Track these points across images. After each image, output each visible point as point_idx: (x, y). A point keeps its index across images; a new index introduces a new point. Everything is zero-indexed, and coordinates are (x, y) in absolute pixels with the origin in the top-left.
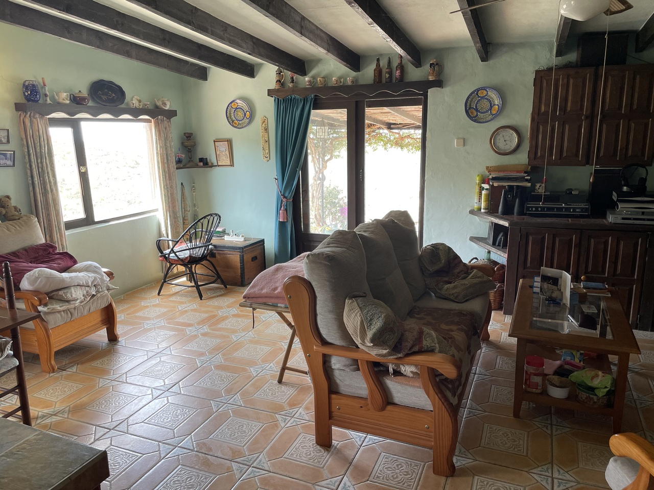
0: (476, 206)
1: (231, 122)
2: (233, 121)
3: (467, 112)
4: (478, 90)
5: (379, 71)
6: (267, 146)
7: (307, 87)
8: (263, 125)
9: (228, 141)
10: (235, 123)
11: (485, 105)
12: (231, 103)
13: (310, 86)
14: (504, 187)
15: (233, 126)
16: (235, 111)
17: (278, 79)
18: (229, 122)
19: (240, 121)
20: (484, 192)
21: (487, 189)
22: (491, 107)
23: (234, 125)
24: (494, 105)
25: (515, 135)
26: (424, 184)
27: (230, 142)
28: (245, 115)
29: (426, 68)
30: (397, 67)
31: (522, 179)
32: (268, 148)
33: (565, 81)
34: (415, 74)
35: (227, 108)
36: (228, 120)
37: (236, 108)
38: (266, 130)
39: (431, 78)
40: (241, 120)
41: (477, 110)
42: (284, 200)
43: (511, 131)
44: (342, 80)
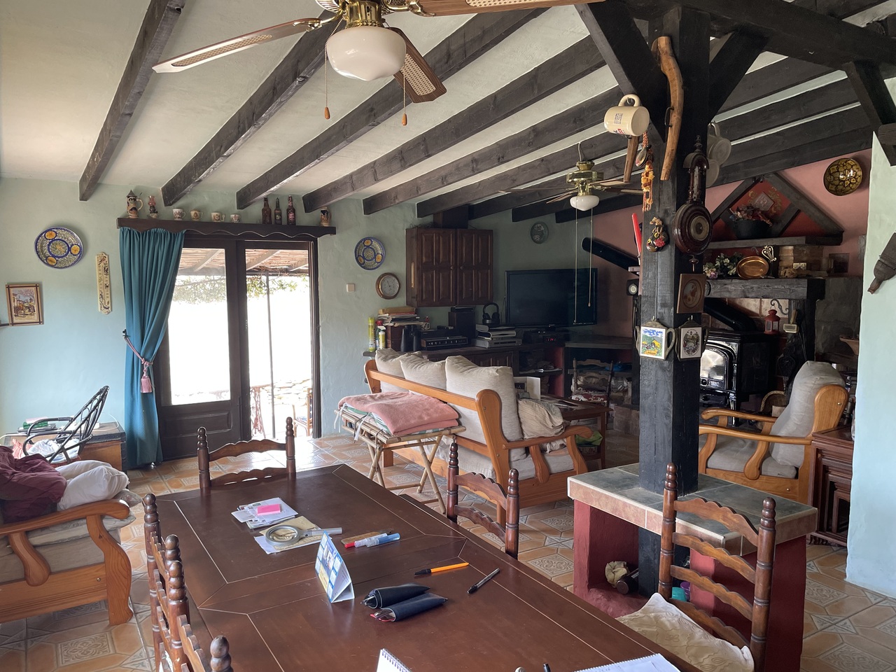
0: (371, 348)
1: (45, 259)
2: (47, 258)
3: (357, 259)
4: (364, 240)
5: (266, 211)
6: (109, 292)
7: (177, 219)
8: (102, 264)
9: (36, 286)
10: (51, 261)
11: (370, 254)
12: (46, 232)
13: (180, 220)
14: (403, 327)
15: (48, 264)
16: (50, 243)
17: (132, 206)
18: (41, 259)
19: (59, 257)
20: (381, 334)
21: (383, 331)
22: (375, 256)
23: (50, 263)
24: (378, 254)
25: (396, 281)
26: (319, 330)
27: (38, 286)
28: (69, 249)
29: (317, 213)
30: (288, 210)
31: (414, 319)
32: (109, 296)
33: (437, 238)
34: (305, 219)
35: (38, 239)
36: (39, 256)
37: (53, 240)
38: (106, 271)
39: (325, 224)
40: (62, 257)
41: (364, 258)
42: (146, 364)
43: (394, 278)
44: (224, 216)
